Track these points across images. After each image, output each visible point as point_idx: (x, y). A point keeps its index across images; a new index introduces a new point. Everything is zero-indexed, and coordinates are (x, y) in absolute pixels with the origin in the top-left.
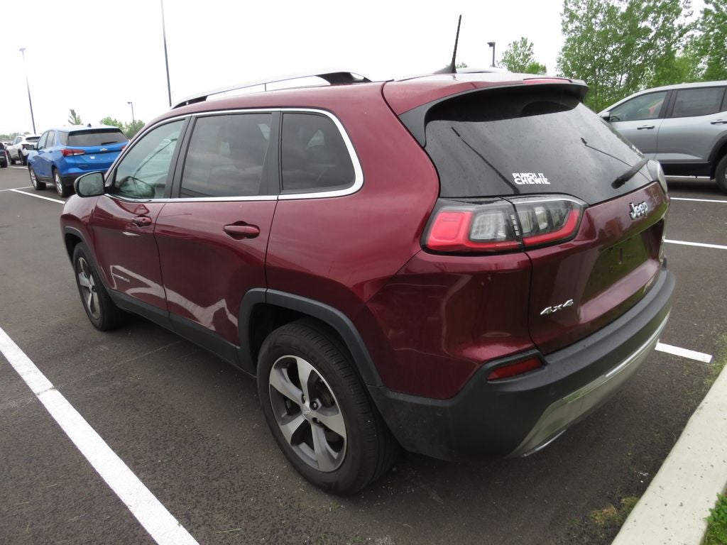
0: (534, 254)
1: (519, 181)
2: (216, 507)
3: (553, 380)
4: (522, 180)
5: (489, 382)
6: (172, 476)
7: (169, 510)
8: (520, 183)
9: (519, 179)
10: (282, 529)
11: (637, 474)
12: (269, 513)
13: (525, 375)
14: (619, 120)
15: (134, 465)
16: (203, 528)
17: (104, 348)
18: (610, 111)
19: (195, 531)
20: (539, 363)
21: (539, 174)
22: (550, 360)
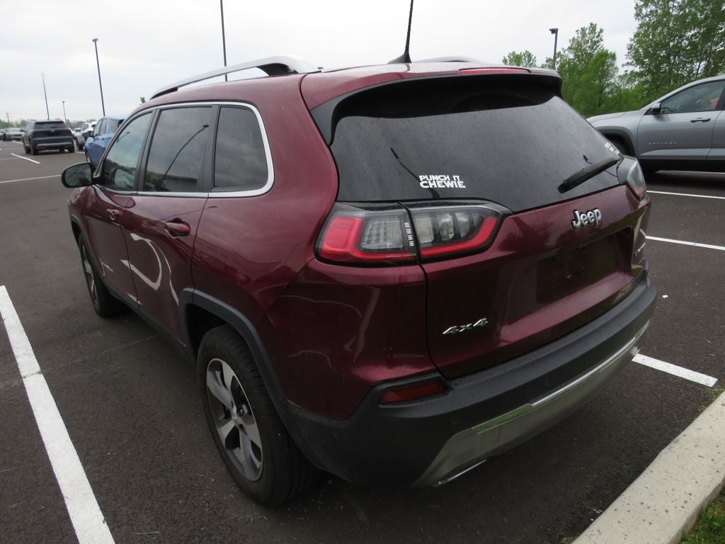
0: (430, 268)
1: (425, 184)
2: (144, 507)
3: (455, 408)
4: (430, 182)
5: (381, 406)
6: (116, 470)
7: (100, 505)
8: (428, 187)
9: (426, 182)
10: (199, 536)
11: (589, 510)
12: (192, 517)
13: (422, 401)
14: (672, 111)
15: (84, 457)
16: (125, 527)
17: (99, 334)
18: (661, 102)
19: (117, 530)
20: (441, 388)
21: (454, 177)
22: (456, 385)
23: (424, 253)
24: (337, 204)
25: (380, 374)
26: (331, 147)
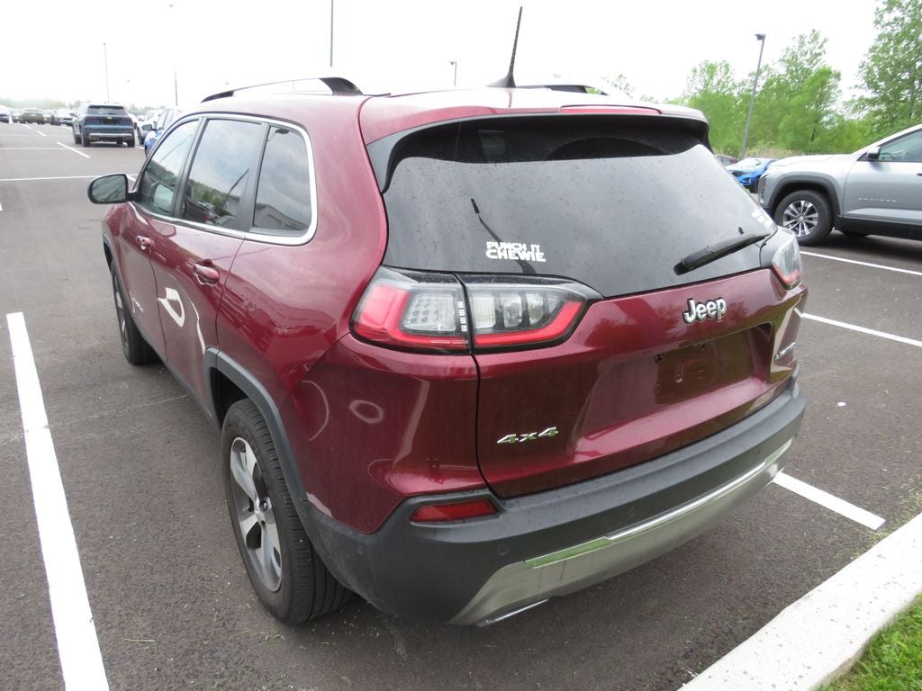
1: (492, 254)
2: (142, 607)
3: (505, 536)
4: (499, 252)
5: (413, 523)
6: (116, 558)
7: (90, 599)
8: (495, 257)
9: (494, 251)
10: (200, 651)
12: (195, 627)
13: (464, 522)
14: (895, 159)
15: (82, 538)
16: (114, 631)
17: (125, 385)
18: (881, 145)
19: (104, 632)
20: (489, 508)
21: (533, 246)
22: (511, 506)
23: (480, 341)
24: (382, 269)
25: (416, 484)
26: (384, 195)
